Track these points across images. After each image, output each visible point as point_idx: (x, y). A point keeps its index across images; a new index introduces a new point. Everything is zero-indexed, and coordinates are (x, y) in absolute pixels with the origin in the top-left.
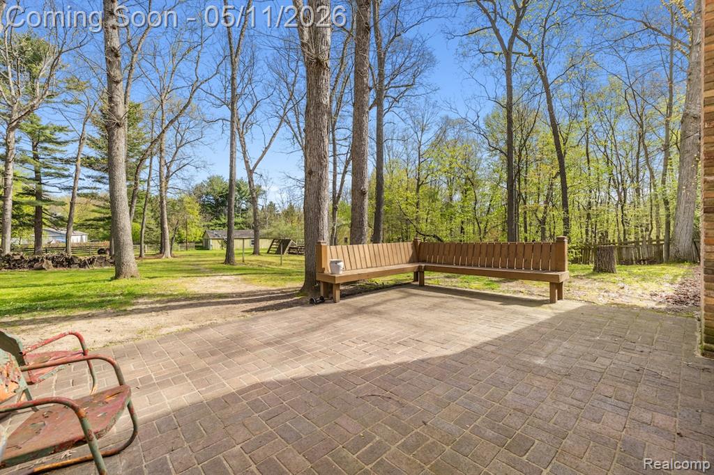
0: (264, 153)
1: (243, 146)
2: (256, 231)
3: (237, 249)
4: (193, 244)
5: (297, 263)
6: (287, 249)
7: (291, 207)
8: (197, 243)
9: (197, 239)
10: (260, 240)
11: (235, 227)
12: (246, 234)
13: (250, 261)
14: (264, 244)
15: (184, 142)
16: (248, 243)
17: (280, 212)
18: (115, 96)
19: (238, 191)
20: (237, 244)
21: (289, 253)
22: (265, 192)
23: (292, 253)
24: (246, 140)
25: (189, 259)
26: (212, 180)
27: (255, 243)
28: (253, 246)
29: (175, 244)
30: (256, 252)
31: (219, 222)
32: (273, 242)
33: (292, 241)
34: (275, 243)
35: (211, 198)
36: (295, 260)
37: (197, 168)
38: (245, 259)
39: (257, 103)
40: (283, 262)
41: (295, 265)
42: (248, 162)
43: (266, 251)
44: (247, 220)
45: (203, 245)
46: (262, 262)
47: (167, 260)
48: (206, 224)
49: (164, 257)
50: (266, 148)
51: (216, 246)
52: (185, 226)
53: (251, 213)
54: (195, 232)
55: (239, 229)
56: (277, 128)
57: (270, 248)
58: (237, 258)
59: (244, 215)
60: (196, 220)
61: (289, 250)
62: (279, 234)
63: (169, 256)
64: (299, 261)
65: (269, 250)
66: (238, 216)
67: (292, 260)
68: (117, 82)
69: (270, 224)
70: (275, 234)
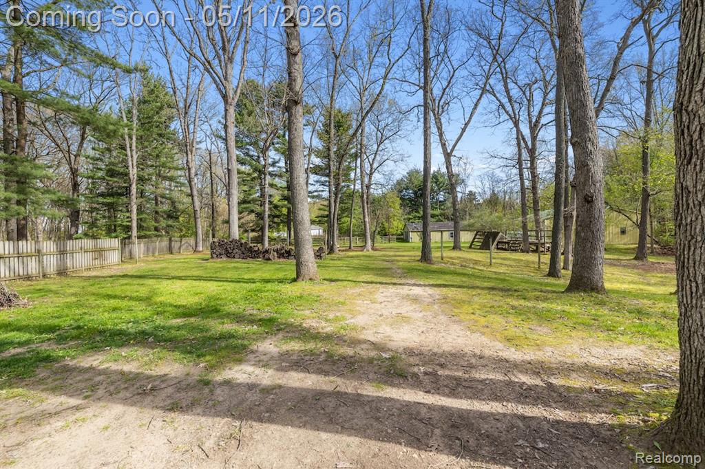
0: (464, 130)
1: (440, 129)
2: (456, 223)
3: (436, 242)
4: (395, 237)
5: (512, 263)
6: (495, 243)
7: (494, 194)
8: (399, 235)
9: (399, 232)
10: (461, 233)
11: (433, 220)
12: (444, 227)
13: (451, 258)
14: (466, 237)
15: (384, 139)
16: (446, 235)
17: (481, 201)
18: (294, 71)
19: (436, 183)
20: (435, 237)
21: (498, 249)
22: (463, 181)
23: (502, 249)
24: (443, 120)
25: (387, 253)
26: (410, 174)
27: (455, 236)
28: (452, 240)
29: (378, 237)
30: (456, 247)
31: (417, 215)
32: (476, 235)
33: (500, 234)
34: (477, 237)
35: (411, 191)
36: (509, 259)
37: (395, 162)
38: (444, 255)
39: (454, 71)
40: (493, 261)
41: (511, 266)
42: (445, 144)
43: (469, 245)
44: (446, 211)
45: (403, 238)
46: (465, 260)
47: (367, 253)
48: (406, 217)
49: (365, 250)
50: (466, 124)
51: (415, 238)
52: (388, 219)
53: (449, 204)
54: (397, 225)
55: (437, 221)
56: (478, 97)
57: (473, 241)
58: (435, 254)
59: (442, 207)
60: (396, 214)
61: (497, 245)
62: (482, 225)
63: (370, 249)
64: (514, 260)
65: (471, 244)
66: (436, 208)
67: (504, 259)
68: (295, 55)
69: (470, 214)
70: (478, 225)
